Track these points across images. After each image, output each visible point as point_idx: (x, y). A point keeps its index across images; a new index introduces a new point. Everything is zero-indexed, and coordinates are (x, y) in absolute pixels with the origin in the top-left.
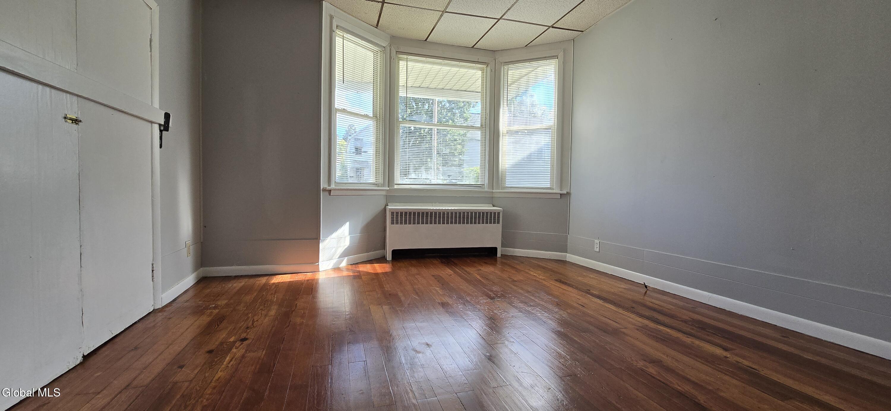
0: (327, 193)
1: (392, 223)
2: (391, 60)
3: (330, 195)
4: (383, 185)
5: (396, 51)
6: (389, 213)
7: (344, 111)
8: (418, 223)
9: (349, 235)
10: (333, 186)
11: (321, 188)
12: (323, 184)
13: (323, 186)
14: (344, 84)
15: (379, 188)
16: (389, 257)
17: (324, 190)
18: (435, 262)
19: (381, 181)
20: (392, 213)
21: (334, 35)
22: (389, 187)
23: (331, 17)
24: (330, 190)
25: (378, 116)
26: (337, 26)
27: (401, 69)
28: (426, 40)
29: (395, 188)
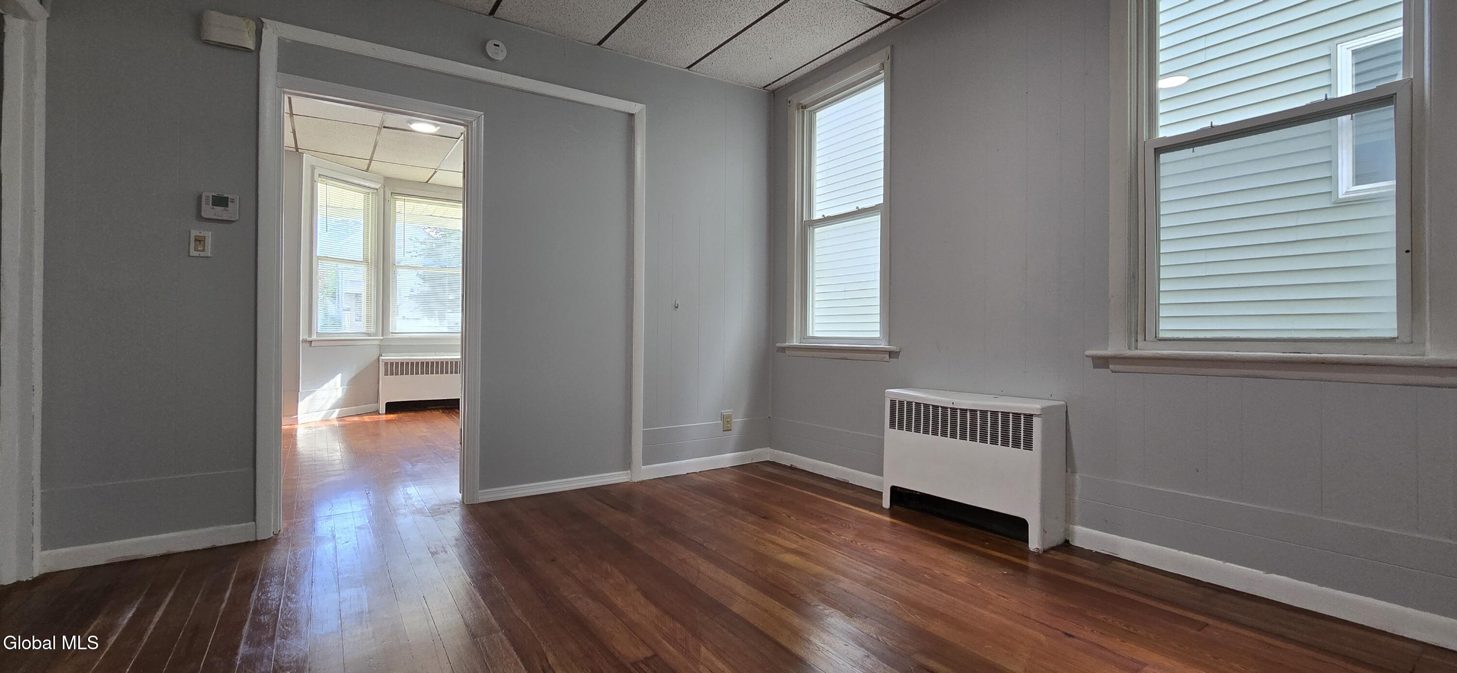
0: (308, 344)
1: (386, 374)
2: (386, 202)
3: (311, 346)
4: (376, 334)
5: (392, 193)
6: (382, 363)
7: (326, 258)
8: (417, 373)
9: (341, 386)
10: (314, 337)
11: (301, 339)
12: (303, 336)
13: (302, 337)
14: (328, 232)
15: (370, 338)
16: (383, 409)
17: (305, 341)
18: (436, 413)
19: (372, 330)
20: (386, 364)
21: (315, 185)
22: (383, 336)
23: (313, 168)
24: (311, 341)
25: (370, 261)
26: (320, 175)
27: (397, 210)
28: (427, 182)
29: (390, 337)
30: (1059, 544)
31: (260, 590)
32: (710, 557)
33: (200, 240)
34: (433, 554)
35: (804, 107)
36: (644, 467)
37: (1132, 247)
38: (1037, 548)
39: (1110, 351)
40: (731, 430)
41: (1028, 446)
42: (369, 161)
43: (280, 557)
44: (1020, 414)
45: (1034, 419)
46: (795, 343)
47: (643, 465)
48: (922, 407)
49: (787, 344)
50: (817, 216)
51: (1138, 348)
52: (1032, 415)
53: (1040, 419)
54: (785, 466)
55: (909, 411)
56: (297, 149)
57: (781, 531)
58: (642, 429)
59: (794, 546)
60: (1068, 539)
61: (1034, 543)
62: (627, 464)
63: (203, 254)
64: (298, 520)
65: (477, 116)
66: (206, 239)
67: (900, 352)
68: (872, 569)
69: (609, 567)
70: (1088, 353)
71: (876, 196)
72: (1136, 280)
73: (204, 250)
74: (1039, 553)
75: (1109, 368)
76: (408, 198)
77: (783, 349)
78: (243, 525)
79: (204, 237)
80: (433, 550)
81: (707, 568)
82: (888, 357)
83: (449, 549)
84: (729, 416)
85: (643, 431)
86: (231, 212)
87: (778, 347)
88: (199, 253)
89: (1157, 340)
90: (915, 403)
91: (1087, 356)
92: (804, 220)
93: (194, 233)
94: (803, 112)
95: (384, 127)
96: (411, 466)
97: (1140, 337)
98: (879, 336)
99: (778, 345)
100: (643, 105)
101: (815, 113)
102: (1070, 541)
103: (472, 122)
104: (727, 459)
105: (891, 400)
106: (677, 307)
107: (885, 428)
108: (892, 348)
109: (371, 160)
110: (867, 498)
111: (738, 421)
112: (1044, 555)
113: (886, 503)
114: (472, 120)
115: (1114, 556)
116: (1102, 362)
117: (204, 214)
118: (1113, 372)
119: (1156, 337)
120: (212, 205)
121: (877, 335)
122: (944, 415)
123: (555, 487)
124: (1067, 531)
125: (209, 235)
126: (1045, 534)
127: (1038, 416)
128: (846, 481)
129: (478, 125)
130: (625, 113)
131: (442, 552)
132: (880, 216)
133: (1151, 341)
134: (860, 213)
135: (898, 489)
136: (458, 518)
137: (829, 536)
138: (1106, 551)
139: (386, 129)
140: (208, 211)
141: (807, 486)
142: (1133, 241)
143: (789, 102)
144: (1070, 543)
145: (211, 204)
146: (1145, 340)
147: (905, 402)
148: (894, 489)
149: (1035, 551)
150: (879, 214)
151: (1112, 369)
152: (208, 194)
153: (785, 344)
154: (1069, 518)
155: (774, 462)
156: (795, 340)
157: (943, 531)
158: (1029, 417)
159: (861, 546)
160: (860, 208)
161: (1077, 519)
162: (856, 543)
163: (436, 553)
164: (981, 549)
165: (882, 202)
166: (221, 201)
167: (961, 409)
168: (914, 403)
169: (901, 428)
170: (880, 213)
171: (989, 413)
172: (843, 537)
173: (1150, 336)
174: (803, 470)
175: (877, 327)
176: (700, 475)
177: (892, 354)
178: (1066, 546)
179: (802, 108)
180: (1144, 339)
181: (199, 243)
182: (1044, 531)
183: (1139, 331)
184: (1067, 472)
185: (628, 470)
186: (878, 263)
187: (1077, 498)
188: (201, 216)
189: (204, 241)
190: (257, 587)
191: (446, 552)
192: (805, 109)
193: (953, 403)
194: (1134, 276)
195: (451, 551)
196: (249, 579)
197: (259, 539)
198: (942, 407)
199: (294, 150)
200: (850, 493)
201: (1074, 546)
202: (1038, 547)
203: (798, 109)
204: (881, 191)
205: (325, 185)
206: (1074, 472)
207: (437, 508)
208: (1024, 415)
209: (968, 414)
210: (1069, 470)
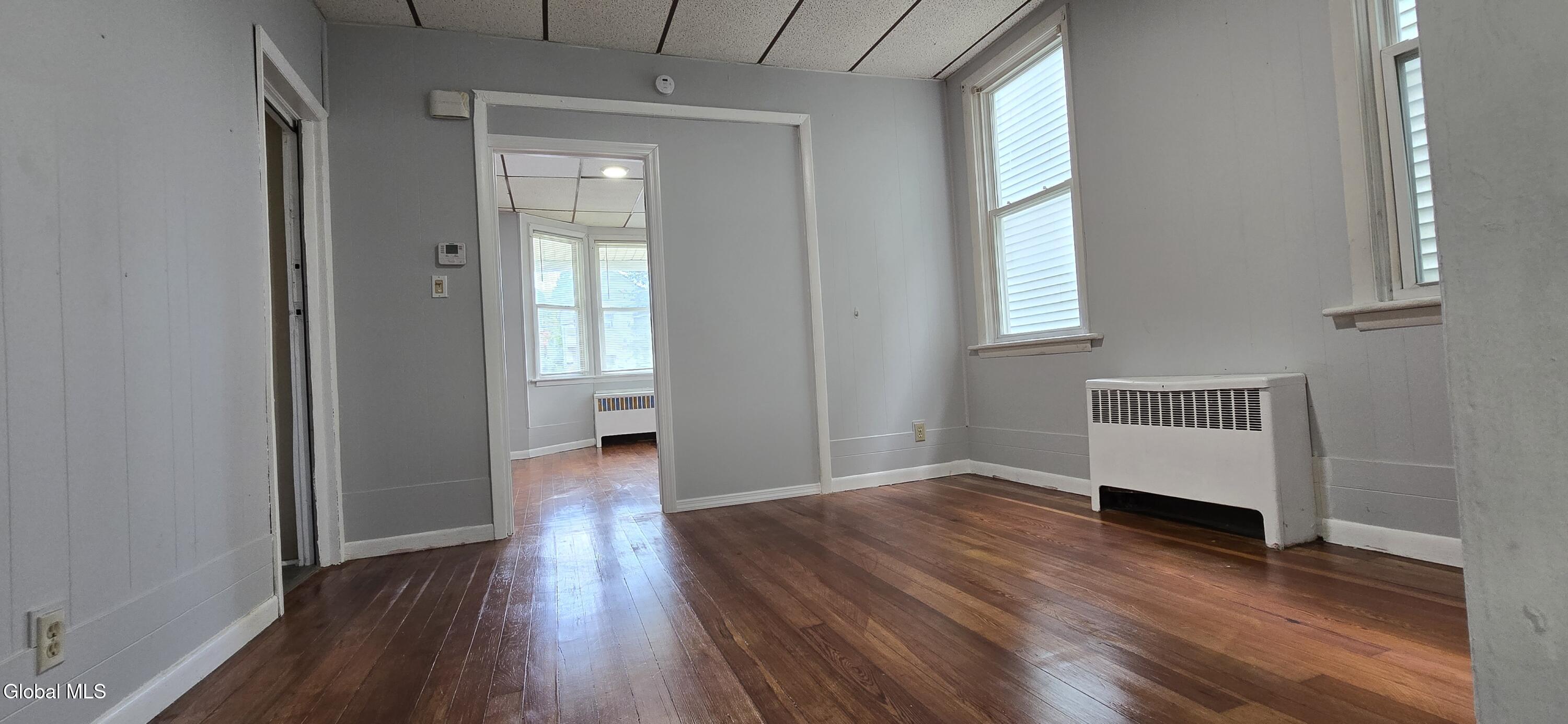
0: (533, 384)
1: (600, 410)
2: (590, 250)
3: (536, 386)
4: (589, 373)
5: (595, 240)
6: (596, 400)
7: (544, 306)
8: (627, 408)
10: (538, 378)
11: (527, 380)
12: (529, 377)
14: (544, 282)
15: (585, 377)
16: (599, 443)
17: (532, 382)
18: (645, 445)
19: (587, 369)
20: (600, 400)
21: (531, 240)
22: (595, 375)
23: (528, 225)
24: (536, 382)
25: (580, 306)
26: (534, 230)
27: (601, 259)
28: (624, 227)
29: (602, 375)
30: (1309, 541)
31: (496, 572)
32: (891, 552)
33: (439, 284)
34: (634, 549)
35: (979, 90)
36: (834, 479)
37: (1374, 179)
38: (1275, 544)
39: (1355, 305)
40: (924, 440)
41: (1256, 426)
42: (573, 212)
43: (512, 552)
44: (1243, 390)
45: (1261, 393)
46: (988, 342)
47: (833, 478)
48: (1128, 394)
49: (979, 345)
50: (1003, 203)
51: (1394, 299)
52: (1257, 390)
53: (1268, 392)
54: (987, 477)
55: (1114, 400)
56: (514, 209)
57: (969, 531)
58: (829, 441)
59: (981, 543)
60: (1322, 535)
61: (1272, 537)
62: (817, 477)
63: (442, 295)
64: (527, 526)
65: (650, 149)
66: (443, 282)
67: (1103, 339)
68: (1066, 563)
69: (790, 559)
70: (1327, 311)
71: (1064, 171)
72: (1384, 217)
73: (442, 292)
74: (1279, 550)
75: (1356, 327)
76: (609, 244)
77: (976, 352)
78: (484, 526)
79: (442, 281)
80: (635, 546)
81: (885, 559)
82: (1090, 346)
83: (648, 545)
84: (922, 427)
85: (831, 442)
86: (460, 258)
87: (971, 350)
88: (439, 294)
89: (1418, 286)
90: (1120, 391)
91: (1325, 315)
92: (989, 210)
93: (435, 278)
94: (979, 95)
95: (582, 177)
96: (621, 486)
97: (1396, 285)
98: (1079, 325)
99: (971, 347)
100: (807, 115)
101: (992, 94)
102: (1324, 537)
103: (649, 154)
104: (923, 471)
105: (1092, 391)
106: (857, 315)
107: (1089, 423)
108: (1094, 335)
109: (574, 211)
110: (1076, 503)
111: (931, 431)
112: (1286, 551)
113: (1096, 506)
114: (648, 153)
115: (1382, 553)
116: (1346, 320)
117: (441, 262)
118: (1361, 331)
119: (1417, 282)
120: (447, 253)
121: (1077, 323)
122: (1154, 401)
123: (747, 498)
124: (1319, 526)
125: (445, 279)
126: (1286, 528)
127: (1265, 389)
128: (1054, 489)
129: (654, 157)
130: (790, 125)
131: (642, 547)
132: (1070, 193)
133: (1410, 289)
134: (1048, 193)
135: (1109, 489)
136: (659, 524)
137: (1024, 535)
138: (1371, 547)
139: (583, 179)
140: (444, 258)
141: (1008, 494)
142: (1374, 171)
143: (963, 87)
144: (1324, 540)
145: (445, 252)
146: (1403, 288)
147: (1109, 392)
148: (1104, 490)
149: (1273, 547)
150: (1069, 192)
151: (1360, 327)
152: (443, 244)
153: (977, 346)
154: (1320, 510)
155: (975, 474)
156: (987, 341)
157: (1162, 530)
158: (1254, 392)
159: (1058, 544)
160: (1048, 187)
161: (1331, 510)
162: (1053, 541)
163: (637, 548)
164: (1206, 547)
165: (1071, 177)
166: (452, 249)
167: (1173, 392)
168: (1118, 392)
169: (1106, 420)
170: (1070, 189)
171: (1206, 392)
172: (1038, 536)
173: (1409, 279)
174: (1007, 480)
175: (1077, 314)
176: (893, 487)
177: (1094, 342)
178: (1319, 542)
179: (978, 91)
180: (1401, 287)
181: (438, 286)
182: (1284, 525)
183: (1393, 279)
184: (1313, 456)
185: (818, 482)
186: (1072, 244)
187: (1329, 487)
188: (440, 264)
189: (442, 284)
190: (494, 571)
191: (646, 548)
192: (981, 91)
193: (1163, 386)
194: (1379, 213)
195: (651, 548)
196: (489, 565)
197: (496, 539)
198: (1151, 392)
199: (512, 210)
200: (1057, 498)
201: (1329, 543)
202: (1277, 543)
203: (973, 93)
204: (1068, 166)
205: (539, 240)
206: (1322, 455)
207: (641, 516)
208: (1249, 390)
209: (1182, 396)
210: (1316, 453)
